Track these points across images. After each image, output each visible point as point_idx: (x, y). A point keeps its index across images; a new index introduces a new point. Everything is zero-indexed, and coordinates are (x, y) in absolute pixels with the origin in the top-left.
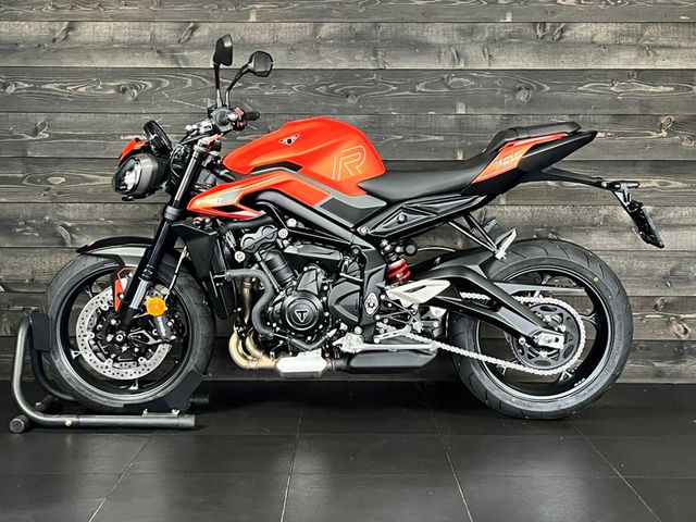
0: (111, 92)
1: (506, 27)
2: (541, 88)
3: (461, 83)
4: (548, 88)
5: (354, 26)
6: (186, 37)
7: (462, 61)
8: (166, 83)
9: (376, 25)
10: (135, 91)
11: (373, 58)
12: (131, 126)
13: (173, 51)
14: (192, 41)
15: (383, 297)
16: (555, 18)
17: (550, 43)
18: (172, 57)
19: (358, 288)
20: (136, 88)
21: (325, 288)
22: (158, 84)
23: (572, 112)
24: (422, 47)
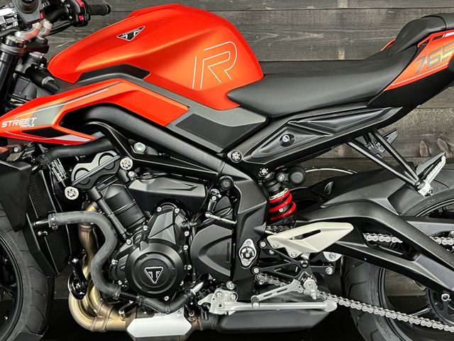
15: (263, 244)
19: (230, 232)
21: (187, 234)
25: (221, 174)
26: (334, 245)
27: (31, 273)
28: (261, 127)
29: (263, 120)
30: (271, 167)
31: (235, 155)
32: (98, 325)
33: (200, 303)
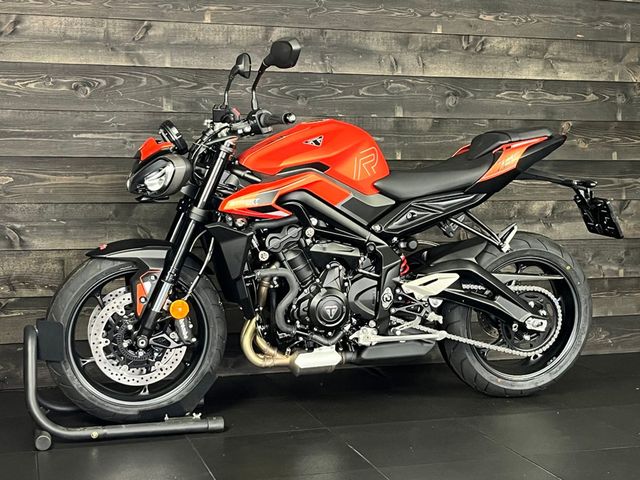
0: (64, 88)
1: (435, 39)
2: (466, 95)
3: (399, 88)
4: (472, 95)
5: (303, 31)
6: (141, 36)
7: (400, 68)
8: (120, 81)
9: (322, 31)
10: (88, 89)
11: (321, 63)
12: (83, 125)
13: (128, 48)
14: (146, 40)
15: (398, 291)
16: (478, 32)
17: (473, 54)
18: (127, 55)
19: (376, 283)
20: (90, 86)
21: (346, 284)
22: (112, 82)
23: (492, 116)
24: (364, 53)
25: (369, 241)
26: (444, 292)
27: (218, 322)
28: (392, 208)
29: (394, 202)
30: (400, 237)
31: (377, 228)
32: (269, 363)
33: (351, 338)
